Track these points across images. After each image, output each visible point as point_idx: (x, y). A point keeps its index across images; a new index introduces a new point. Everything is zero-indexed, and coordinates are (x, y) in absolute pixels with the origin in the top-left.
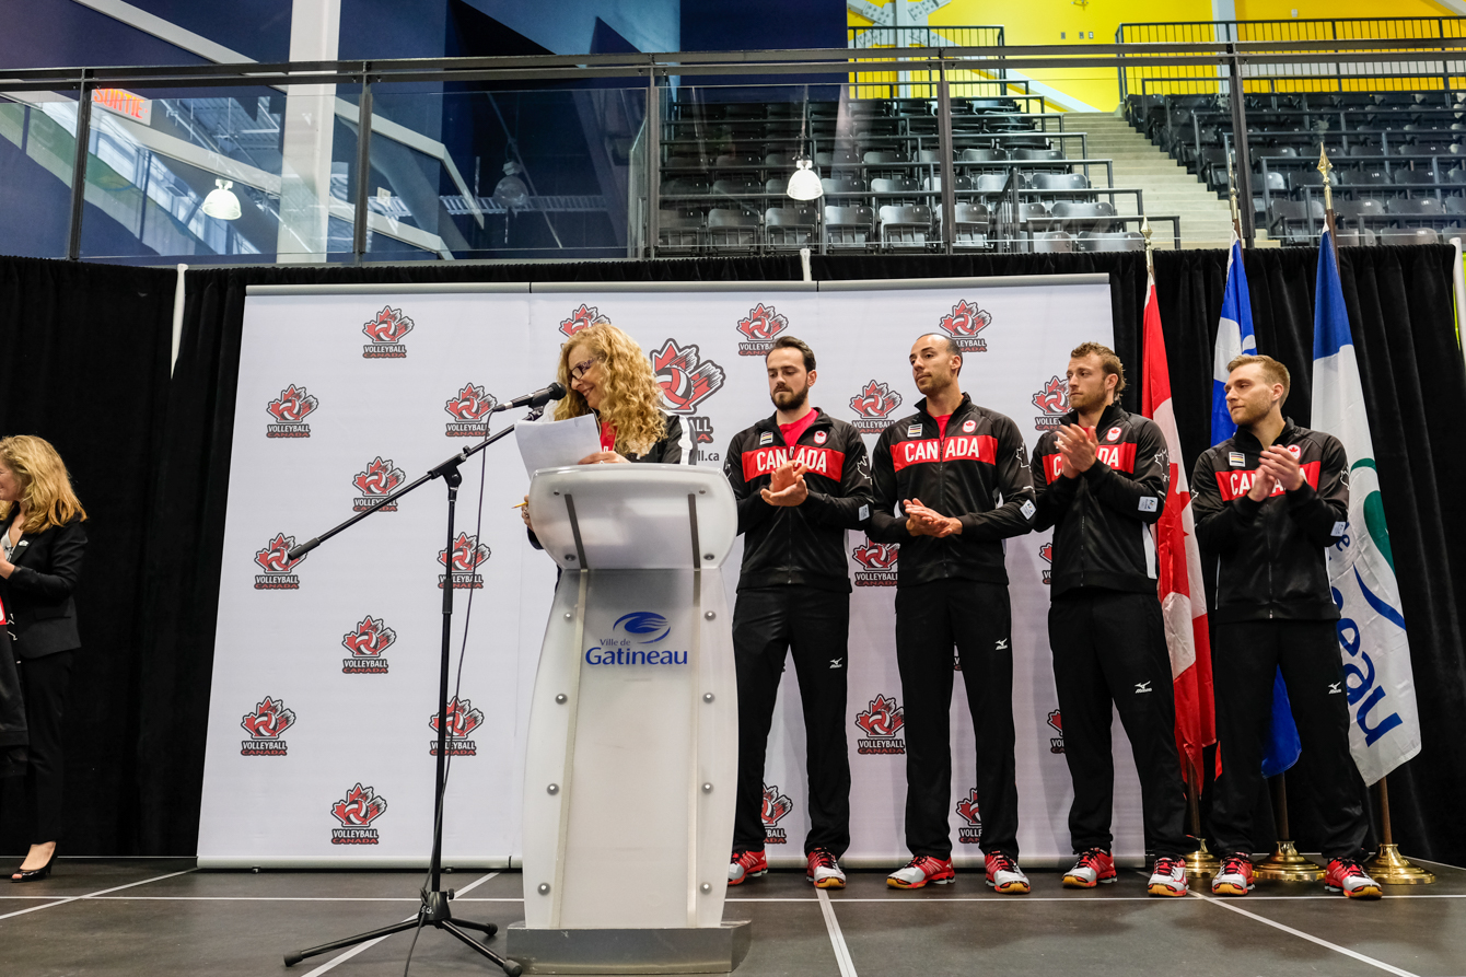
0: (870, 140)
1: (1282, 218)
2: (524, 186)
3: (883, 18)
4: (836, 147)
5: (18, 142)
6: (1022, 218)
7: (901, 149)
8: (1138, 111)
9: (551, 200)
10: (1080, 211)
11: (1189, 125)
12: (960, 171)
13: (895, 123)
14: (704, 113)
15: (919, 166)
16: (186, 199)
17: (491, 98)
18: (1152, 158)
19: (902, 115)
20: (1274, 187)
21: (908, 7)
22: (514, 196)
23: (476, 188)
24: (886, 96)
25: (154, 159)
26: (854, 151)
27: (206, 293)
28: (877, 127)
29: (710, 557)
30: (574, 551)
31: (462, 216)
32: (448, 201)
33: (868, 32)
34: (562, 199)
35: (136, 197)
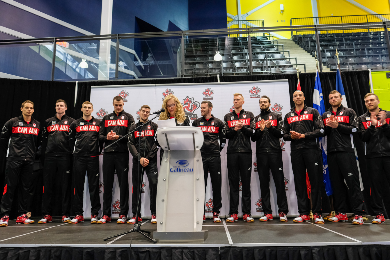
0: (233, 47)
1: (330, 63)
2: (153, 59)
3: (235, 18)
4: (225, 49)
5: (37, 51)
6: (269, 65)
7: (240, 49)
8: (296, 39)
9: (159, 62)
10: (282, 63)
11: (308, 42)
12: (254, 54)
13: (239, 43)
14: (194, 41)
15: (244, 53)
16: (75, 64)
17: (146, 42)
18: (299, 50)
19: (240, 41)
20: (328, 56)
21: (241, 15)
22: (151, 61)
23: (142, 60)
24: (237, 37)
25: (68, 55)
26: (229, 50)
27: (82, 87)
28: (234, 44)
29: (197, 147)
30: (167, 146)
31: (138, 66)
32: (136, 63)
33: (232, 22)
34: (162, 61)
35: (64, 63)
